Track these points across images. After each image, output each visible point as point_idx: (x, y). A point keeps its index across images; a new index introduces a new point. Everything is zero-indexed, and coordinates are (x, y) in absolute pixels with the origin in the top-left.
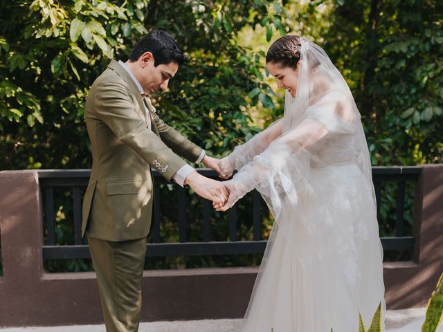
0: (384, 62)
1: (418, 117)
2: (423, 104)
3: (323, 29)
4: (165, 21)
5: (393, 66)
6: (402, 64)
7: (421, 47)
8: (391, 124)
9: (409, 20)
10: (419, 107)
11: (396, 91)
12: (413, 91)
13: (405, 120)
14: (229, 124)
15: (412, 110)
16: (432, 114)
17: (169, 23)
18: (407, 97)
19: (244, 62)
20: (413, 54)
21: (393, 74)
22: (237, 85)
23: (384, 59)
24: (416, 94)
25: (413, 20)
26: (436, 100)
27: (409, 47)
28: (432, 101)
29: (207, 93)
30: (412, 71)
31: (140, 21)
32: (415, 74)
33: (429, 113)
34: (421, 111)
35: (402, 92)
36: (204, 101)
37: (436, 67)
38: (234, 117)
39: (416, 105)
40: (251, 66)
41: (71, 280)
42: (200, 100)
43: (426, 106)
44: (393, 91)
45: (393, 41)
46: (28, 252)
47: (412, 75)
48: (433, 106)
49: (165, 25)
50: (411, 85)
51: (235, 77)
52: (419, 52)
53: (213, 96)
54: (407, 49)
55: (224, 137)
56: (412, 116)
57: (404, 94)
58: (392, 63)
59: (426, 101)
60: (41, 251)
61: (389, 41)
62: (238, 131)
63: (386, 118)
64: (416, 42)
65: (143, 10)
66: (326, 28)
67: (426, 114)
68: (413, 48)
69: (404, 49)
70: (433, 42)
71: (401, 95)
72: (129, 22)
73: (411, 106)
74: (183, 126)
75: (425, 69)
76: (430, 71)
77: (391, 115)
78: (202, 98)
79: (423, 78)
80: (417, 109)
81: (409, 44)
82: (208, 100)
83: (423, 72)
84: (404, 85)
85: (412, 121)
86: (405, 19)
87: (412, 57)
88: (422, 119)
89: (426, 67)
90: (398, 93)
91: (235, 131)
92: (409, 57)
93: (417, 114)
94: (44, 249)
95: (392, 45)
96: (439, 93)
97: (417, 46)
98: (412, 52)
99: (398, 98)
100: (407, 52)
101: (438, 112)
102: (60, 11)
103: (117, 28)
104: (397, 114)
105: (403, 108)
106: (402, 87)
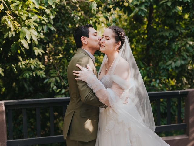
0: (158, 40)
1: (174, 65)
5: (162, 42)
6: (166, 41)
7: (175, 34)
8: (162, 68)
10: (175, 60)
11: (164, 53)
12: (171, 53)
13: (168, 66)
16: (180, 64)
18: (168, 56)
20: (171, 37)
21: (162, 45)
26: (181, 57)
27: (169, 34)
31: (52, 24)
32: (172, 46)
34: (175, 62)
35: (167, 54)
39: (173, 59)
43: (177, 60)
44: (162, 53)
45: (162, 31)
48: (180, 60)
50: (170, 51)
56: (171, 64)
57: (168, 55)
58: (162, 40)
59: (177, 58)
60: (6, 143)
61: (160, 31)
64: (172, 31)
65: (53, 19)
67: (178, 64)
68: (171, 34)
69: (167, 34)
70: (180, 32)
71: (166, 55)
72: (47, 25)
73: (170, 60)
76: (179, 44)
77: (161, 64)
79: (176, 47)
80: (173, 61)
81: (169, 32)
83: (176, 45)
84: (167, 50)
85: (171, 67)
88: (176, 65)
89: (177, 43)
90: (165, 54)
92: (169, 38)
93: (173, 63)
94: (7, 142)
95: (162, 32)
96: (183, 54)
97: (173, 33)
98: (171, 36)
99: (165, 56)
100: (169, 36)
101: (183, 62)
102: (15, 23)
103: (41, 28)
104: (164, 63)
105: (167, 61)
106: (166, 52)
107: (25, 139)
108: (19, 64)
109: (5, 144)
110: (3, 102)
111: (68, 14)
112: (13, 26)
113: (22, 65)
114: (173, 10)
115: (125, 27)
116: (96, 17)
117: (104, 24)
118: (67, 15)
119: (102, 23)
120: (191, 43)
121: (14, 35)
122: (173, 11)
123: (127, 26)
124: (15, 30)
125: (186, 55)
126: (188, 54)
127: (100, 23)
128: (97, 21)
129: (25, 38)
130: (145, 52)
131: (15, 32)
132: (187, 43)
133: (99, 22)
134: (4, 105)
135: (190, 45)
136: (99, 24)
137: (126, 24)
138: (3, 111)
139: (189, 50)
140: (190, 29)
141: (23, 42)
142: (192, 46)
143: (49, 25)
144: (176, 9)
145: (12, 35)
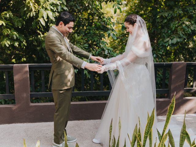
0: (158, 20)
1: (170, 42)
2: (173, 37)
5: (162, 22)
6: (166, 21)
7: (173, 15)
8: (161, 45)
9: (169, 4)
10: (171, 38)
11: (163, 31)
12: (170, 32)
13: (166, 42)
14: (99, 45)
15: (169, 39)
16: (176, 41)
17: (74, 4)
18: (167, 34)
19: (105, 20)
20: (170, 17)
21: (162, 24)
24: (170, 33)
25: (171, 4)
27: (168, 14)
28: (177, 36)
29: (90, 33)
30: (169, 24)
31: (65, 5)
32: (171, 25)
33: (175, 41)
34: (172, 39)
35: (166, 32)
36: (89, 36)
37: (179, 23)
38: (100, 43)
39: (170, 37)
40: (108, 22)
41: (41, 105)
42: (87, 36)
43: (174, 37)
44: (162, 32)
45: (162, 12)
46: (25, 95)
47: (169, 25)
48: (177, 38)
50: (169, 29)
52: (172, 16)
53: (92, 34)
54: (167, 15)
55: (97, 51)
56: (168, 41)
58: (161, 20)
59: (174, 36)
61: (161, 11)
63: (159, 42)
64: (171, 12)
67: (174, 41)
68: (170, 15)
69: (166, 15)
70: (178, 13)
71: (165, 33)
73: (168, 37)
74: (81, 47)
75: (174, 23)
76: (176, 24)
77: (160, 41)
78: (88, 35)
79: (173, 27)
80: (170, 39)
81: (168, 13)
82: (90, 36)
83: (173, 24)
84: (166, 29)
85: (168, 43)
86: (168, 4)
87: (169, 18)
88: (172, 43)
89: (175, 22)
90: (164, 33)
91: (101, 48)
92: (168, 18)
93: (170, 40)
94: (31, 94)
95: (162, 13)
96: (179, 33)
97: (172, 14)
99: (164, 34)
100: (168, 16)
101: (179, 40)
102: (35, 5)
103: (56, 8)
104: (163, 41)
105: (166, 38)
106: (165, 30)
107: (43, 93)
108: (39, 36)
109: (29, 95)
110: (28, 65)
112: (34, 8)
113: (41, 37)
120: (187, 23)
121: (34, 15)
124: (35, 10)
125: (182, 33)
126: (183, 33)
129: (43, 17)
131: (35, 12)
132: (183, 23)
134: (28, 67)
135: (186, 25)
138: (27, 71)
139: (185, 29)
140: (187, 10)
141: (41, 20)
142: (188, 25)
143: (62, 5)
145: (33, 15)
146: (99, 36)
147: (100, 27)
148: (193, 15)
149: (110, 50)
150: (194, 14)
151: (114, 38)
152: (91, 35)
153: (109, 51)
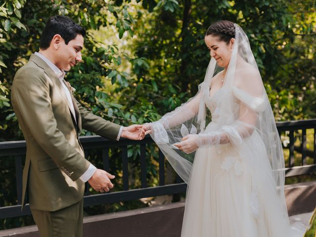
3: (146, 30)
4: (34, 20)
14: (92, 100)
17: (38, 22)
19: (104, 51)
22: (96, 71)
23: (198, 50)
31: (18, 18)
38: (96, 95)
40: (110, 54)
49: (35, 24)
51: (93, 64)
58: (204, 53)
62: (100, 105)
65: (21, 9)
66: (149, 29)
72: (9, 19)
91: (97, 105)
111: (49, 5)
114: (220, 5)
115: (149, 32)
116: (100, 15)
117: (114, 25)
118: (47, 7)
119: (110, 24)
122: (220, 7)
123: (151, 32)
127: (107, 23)
128: (102, 20)
130: (179, 72)
133: (105, 23)
136: (105, 25)
137: (150, 27)
144: (225, 5)
146: (92, 84)
147: (92, 67)
148: (255, 43)
149: (117, 108)
150: (256, 41)
151: (124, 84)
152: (77, 81)
153: (116, 111)
